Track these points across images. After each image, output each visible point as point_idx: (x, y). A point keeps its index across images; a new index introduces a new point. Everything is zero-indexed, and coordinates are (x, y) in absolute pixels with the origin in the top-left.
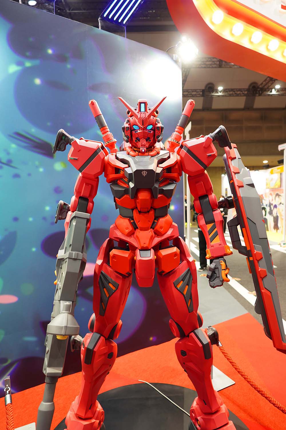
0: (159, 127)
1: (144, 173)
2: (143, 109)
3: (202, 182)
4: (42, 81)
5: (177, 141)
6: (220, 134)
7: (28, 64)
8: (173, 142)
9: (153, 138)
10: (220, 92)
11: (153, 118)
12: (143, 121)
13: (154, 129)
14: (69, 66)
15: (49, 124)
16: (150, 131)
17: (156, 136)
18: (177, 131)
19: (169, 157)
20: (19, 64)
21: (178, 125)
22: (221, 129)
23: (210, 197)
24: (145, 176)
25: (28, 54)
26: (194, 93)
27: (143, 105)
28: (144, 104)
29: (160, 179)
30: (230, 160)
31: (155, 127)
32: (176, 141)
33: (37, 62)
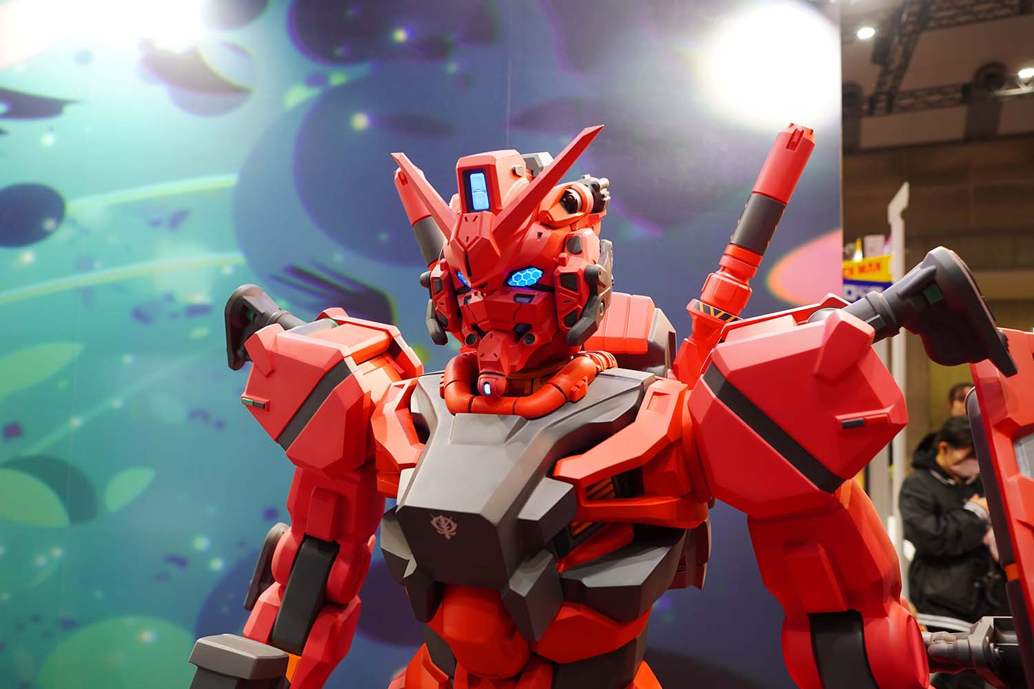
0: (572, 276)
1: (444, 525)
2: (480, 199)
3: (822, 552)
4: (373, 121)
5: (723, 313)
6: (932, 297)
7: (338, 78)
8: (705, 315)
9: (546, 326)
10: (1027, 84)
11: (540, 234)
12: (466, 256)
13: (548, 283)
14: (452, 68)
15: (384, 237)
16: (531, 297)
17: (560, 317)
18: (724, 269)
19: (630, 417)
20: (313, 81)
21: (735, 239)
22: (932, 273)
23: (873, 628)
24: (452, 537)
25: (339, 52)
26: (932, 99)
27: (478, 181)
28: (481, 175)
29: (575, 529)
30: (1007, 440)
31: (553, 275)
32: (716, 313)
33: (362, 70)
